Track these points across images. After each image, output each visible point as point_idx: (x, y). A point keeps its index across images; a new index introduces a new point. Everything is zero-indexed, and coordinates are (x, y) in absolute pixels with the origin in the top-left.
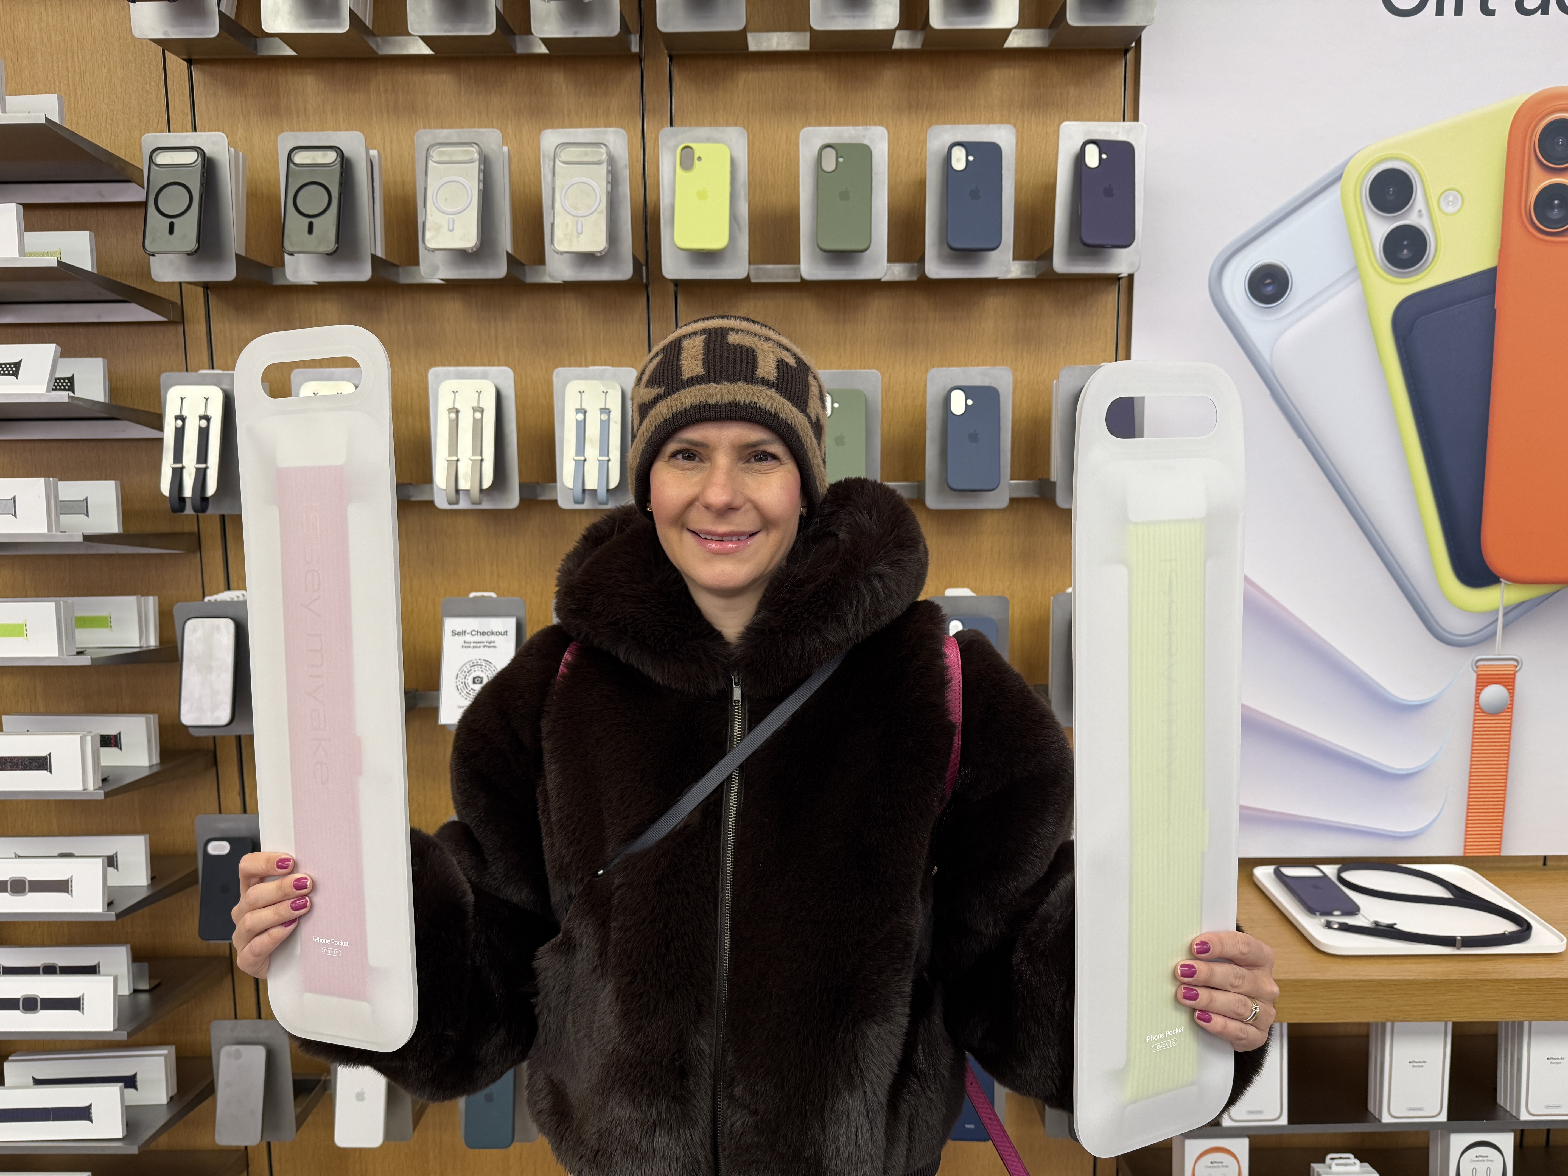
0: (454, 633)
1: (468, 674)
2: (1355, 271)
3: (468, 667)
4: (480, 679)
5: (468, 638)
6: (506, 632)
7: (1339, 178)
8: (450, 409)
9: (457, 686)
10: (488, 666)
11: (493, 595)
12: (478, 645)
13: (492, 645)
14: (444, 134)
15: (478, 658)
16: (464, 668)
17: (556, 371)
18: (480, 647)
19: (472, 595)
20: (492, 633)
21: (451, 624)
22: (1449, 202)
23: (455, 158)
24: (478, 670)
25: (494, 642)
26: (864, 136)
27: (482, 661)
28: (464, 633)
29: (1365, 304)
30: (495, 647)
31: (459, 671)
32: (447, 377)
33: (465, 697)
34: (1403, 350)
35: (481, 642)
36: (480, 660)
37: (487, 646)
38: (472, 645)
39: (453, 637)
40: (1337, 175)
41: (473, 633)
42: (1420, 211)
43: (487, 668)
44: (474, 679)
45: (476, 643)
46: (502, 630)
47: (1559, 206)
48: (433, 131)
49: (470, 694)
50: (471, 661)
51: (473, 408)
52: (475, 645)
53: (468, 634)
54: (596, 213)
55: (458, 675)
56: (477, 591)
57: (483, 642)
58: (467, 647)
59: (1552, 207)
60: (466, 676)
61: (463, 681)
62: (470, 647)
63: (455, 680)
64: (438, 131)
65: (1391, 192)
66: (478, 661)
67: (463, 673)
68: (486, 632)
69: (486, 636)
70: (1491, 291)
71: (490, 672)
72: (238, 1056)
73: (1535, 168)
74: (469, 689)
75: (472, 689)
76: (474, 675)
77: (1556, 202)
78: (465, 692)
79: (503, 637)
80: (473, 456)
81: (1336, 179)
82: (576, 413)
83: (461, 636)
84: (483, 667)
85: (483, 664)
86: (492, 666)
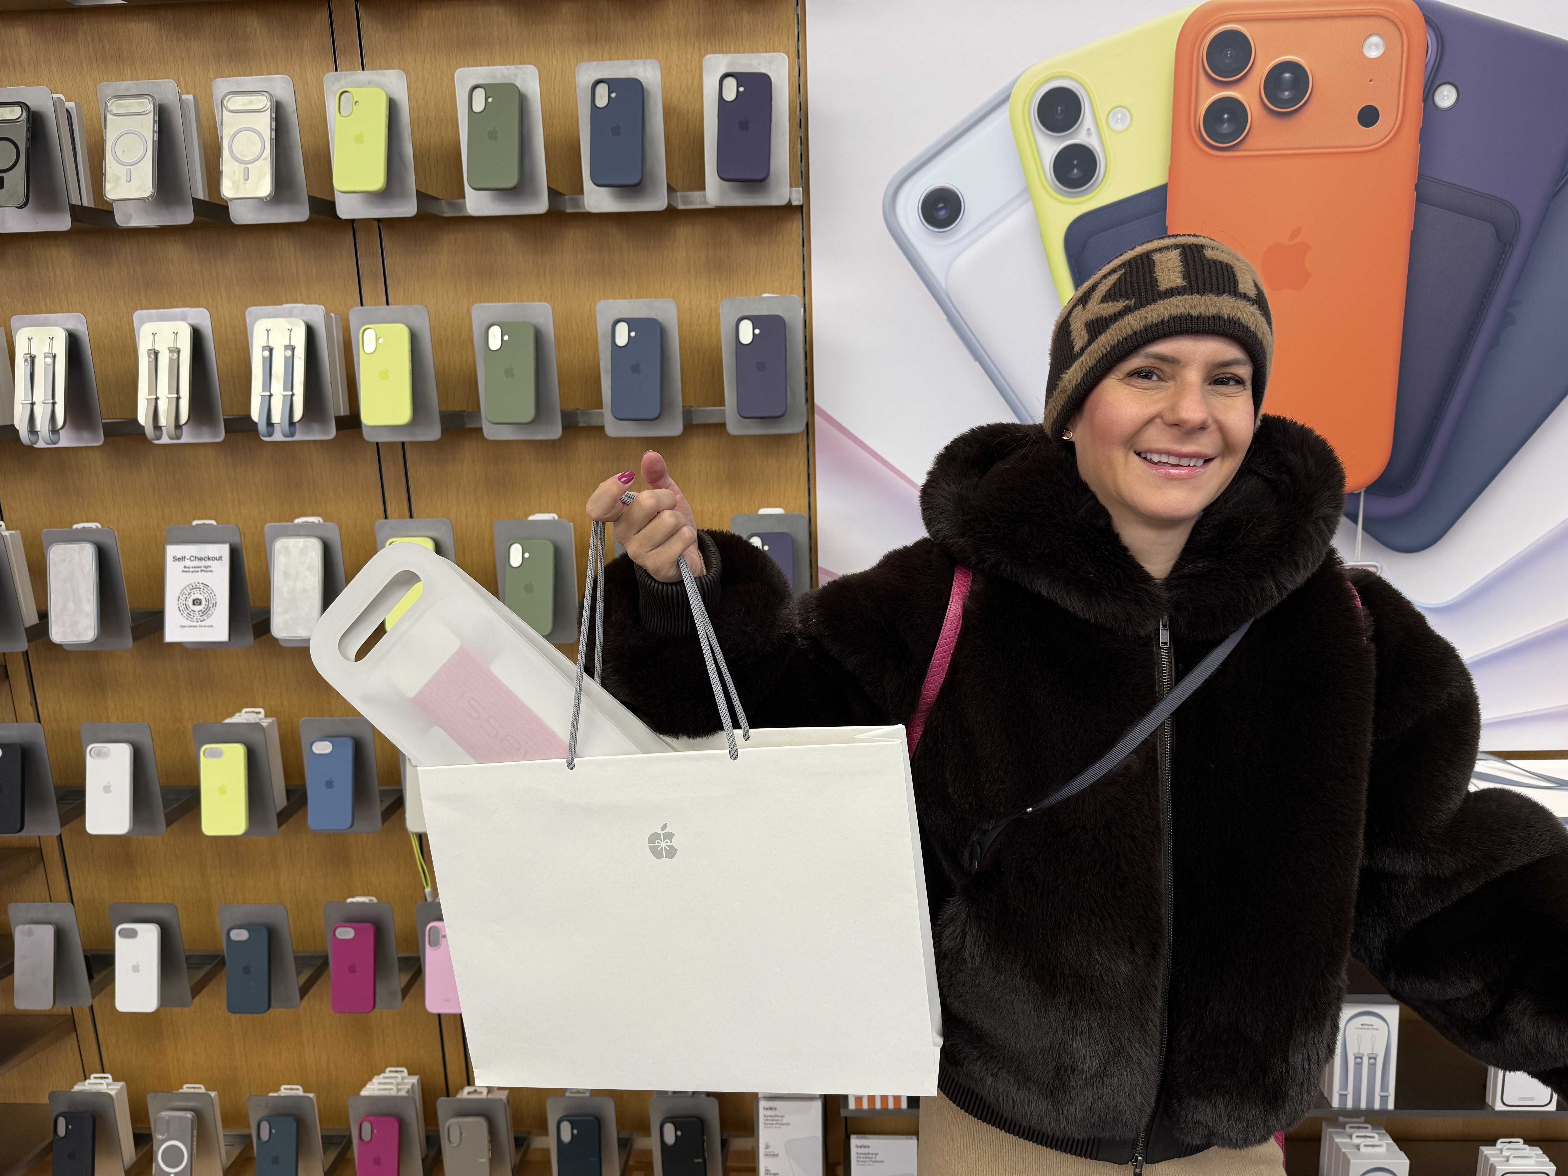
0: (176, 559)
1: (188, 597)
2: (1027, 192)
3: (189, 590)
4: (199, 601)
5: (188, 563)
6: (221, 557)
7: (1007, 99)
8: (149, 350)
9: (179, 608)
10: (206, 589)
11: (214, 522)
12: (196, 569)
13: (209, 569)
14: (124, 86)
15: (196, 582)
16: (185, 590)
17: (248, 310)
18: (198, 571)
19: (195, 523)
20: (209, 559)
21: (172, 551)
22: (1117, 119)
23: (131, 111)
24: (197, 593)
25: (210, 567)
26: (516, 75)
27: (200, 584)
28: (183, 559)
29: (1037, 226)
30: (211, 571)
31: (181, 594)
32: (150, 320)
33: (186, 617)
34: (1076, 270)
35: (199, 567)
36: (198, 583)
37: (204, 571)
38: (191, 569)
39: (174, 563)
40: (1005, 95)
41: (192, 558)
42: (1089, 130)
43: (205, 591)
44: (194, 601)
45: (195, 567)
46: (217, 555)
47: (1229, 120)
48: (116, 84)
49: (190, 615)
50: (191, 584)
51: (169, 348)
52: (194, 569)
53: (187, 559)
54: (260, 159)
55: (179, 597)
56: (199, 519)
57: (201, 567)
58: (186, 572)
59: (1222, 121)
61: (184, 603)
62: (189, 571)
63: (177, 602)
64: (119, 83)
65: (1059, 112)
66: (197, 584)
67: (184, 595)
68: (203, 557)
69: (203, 561)
70: (1162, 208)
71: (207, 594)
72: (30, 933)
73: (1203, 81)
74: (190, 610)
75: (192, 610)
76: (194, 597)
77: (1226, 116)
78: (186, 613)
79: (218, 562)
80: (169, 394)
81: (1004, 100)
82: (263, 351)
83: (181, 562)
84: (202, 590)
85: (201, 587)
86: (209, 589)
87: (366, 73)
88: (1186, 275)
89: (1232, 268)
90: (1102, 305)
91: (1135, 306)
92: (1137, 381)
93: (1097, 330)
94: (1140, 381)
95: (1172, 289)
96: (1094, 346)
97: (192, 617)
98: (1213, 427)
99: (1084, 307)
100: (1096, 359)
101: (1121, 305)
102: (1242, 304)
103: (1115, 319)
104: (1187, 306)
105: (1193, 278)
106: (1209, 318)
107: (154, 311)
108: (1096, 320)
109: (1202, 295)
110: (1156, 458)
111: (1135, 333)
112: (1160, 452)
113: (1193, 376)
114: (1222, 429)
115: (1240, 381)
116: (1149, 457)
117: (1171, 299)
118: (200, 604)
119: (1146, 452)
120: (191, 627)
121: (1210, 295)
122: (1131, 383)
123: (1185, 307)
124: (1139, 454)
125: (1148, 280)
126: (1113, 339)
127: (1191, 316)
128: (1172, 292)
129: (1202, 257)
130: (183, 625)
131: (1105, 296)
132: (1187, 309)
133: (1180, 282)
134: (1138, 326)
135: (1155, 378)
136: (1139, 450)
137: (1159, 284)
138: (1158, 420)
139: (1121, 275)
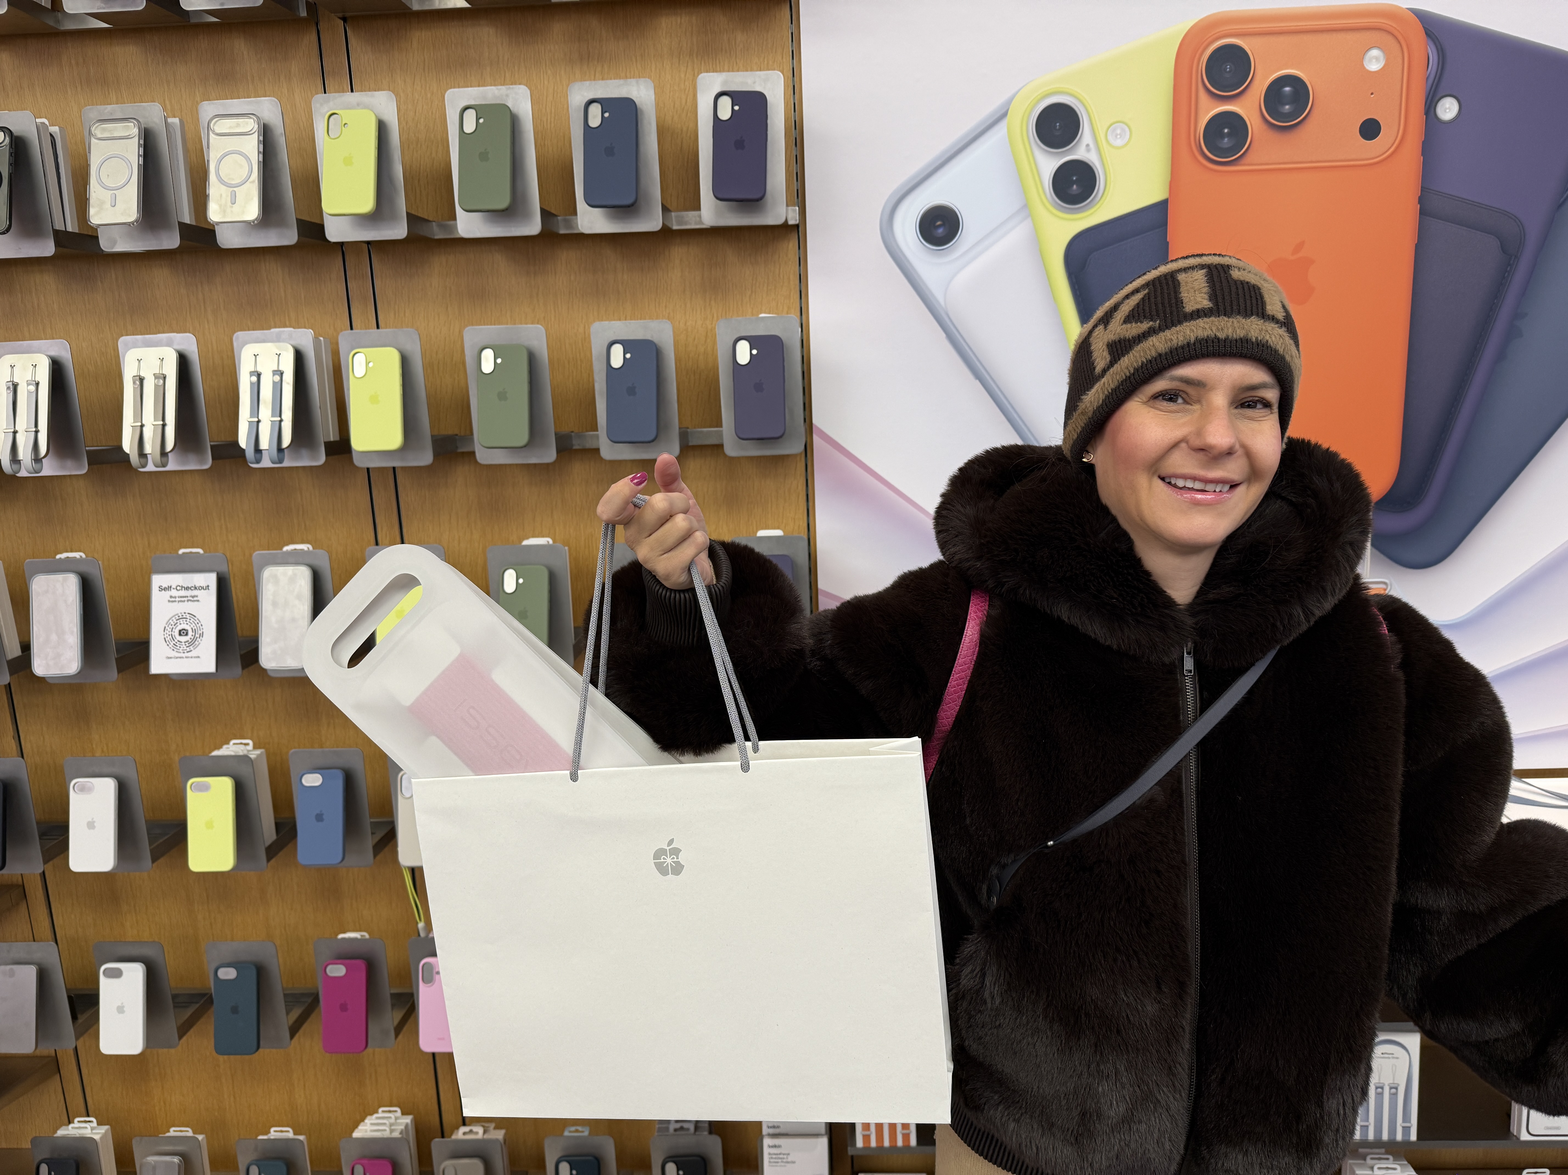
0: (161, 589)
1: (174, 627)
2: (1025, 209)
3: (175, 620)
4: (185, 632)
5: (174, 593)
6: (208, 586)
7: (1005, 115)
8: (134, 376)
9: (165, 639)
10: (192, 620)
11: (201, 551)
12: (183, 599)
13: (195, 599)
14: (109, 110)
15: (183, 612)
16: (171, 621)
17: (235, 335)
18: (184, 601)
19: (181, 551)
20: (196, 588)
21: (158, 580)
22: (1117, 135)
23: (115, 135)
24: (184, 623)
25: (197, 596)
26: (507, 96)
27: (187, 614)
28: (169, 588)
29: (1036, 243)
30: (198, 601)
31: (166, 624)
32: (135, 346)
33: (172, 648)
34: (1076, 287)
35: (185, 597)
36: (185, 613)
37: (191, 600)
38: (177, 599)
39: (161, 592)
40: (1004, 111)
41: (178, 588)
42: (1088, 145)
43: (191, 621)
44: (180, 631)
45: (181, 597)
46: (204, 585)
47: (1229, 135)
48: (98, 107)
49: (177, 646)
50: (177, 614)
51: (154, 374)
52: (180, 599)
53: (174, 589)
54: (248, 182)
55: (165, 627)
56: (185, 547)
57: (187, 597)
58: (172, 601)
59: (1222, 136)
60: (173, 628)
61: (170, 633)
62: (175, 601)
63: (163, 633)
64: (103, 107)
65: (1057, 127)
66: (183, 614)
67: (170, 626)
68: (190, 586)
69: (190, 590)
70: (1163, 224)
71: (194, 624)
72: (12, 974)
73: (1203, 96)
74: (176, 641)
75: (178, 641)
76: (180, 627)
77: (1226, 131)
78: (172, 644)
79: (205, 591)
80: (155, 421)
81: (1002, 116)
82: (251, 376)
83: (167, 591)
84: (188, 620)
85: (188, 617)
86: (196, 619)
87: (354, 94)
88: (1213, 296)
89: (1259, 289)
90: (1124, 326)
91: (1159, 327)
92: (1161, 403)
93: (1120, 352)
94: (1165, 403)
95: (1198, 311)
96: (1116, 367)
97: (178, 648)
98: (1240, 452)
99: (1105, 327)
100: (1118, 381)
101: (1145, 326)
102: (1270, 326)
103: (1139, 341)
104: (1214, 329)
105: (1220, 300)
106: (1236, 340)
107: (139, 337)
108: (1119, 341)
109: (1229, 317)
110: (1180, 483)
111: (1160, 355)
112: (1185, 477)
113: (1220, 399)
114: (1249, 454)
115: (1267, 405)
116: (1173, 482)
117: (1197, 321)
118: (187, 634)
119: (1170, 477)
120: (177, 658)
121: (1238, 317)
122: (1156, 406)
123: (1211, 330)
124: (1163, 479)
125: (1173, 301)
126: (1137, 361)
127: (1218, 339)
128: (1198, 314)
129: (1228, 277)
130: (169, 656)
131: (1128, 316)
132: (1214, 331)
133: (1206, 303)
134: (1163, 349)
135: (1180, 401)
136: (1163, 475)
137: (1184, 306)
138: (1183, 445)
139: (1145, 296)
